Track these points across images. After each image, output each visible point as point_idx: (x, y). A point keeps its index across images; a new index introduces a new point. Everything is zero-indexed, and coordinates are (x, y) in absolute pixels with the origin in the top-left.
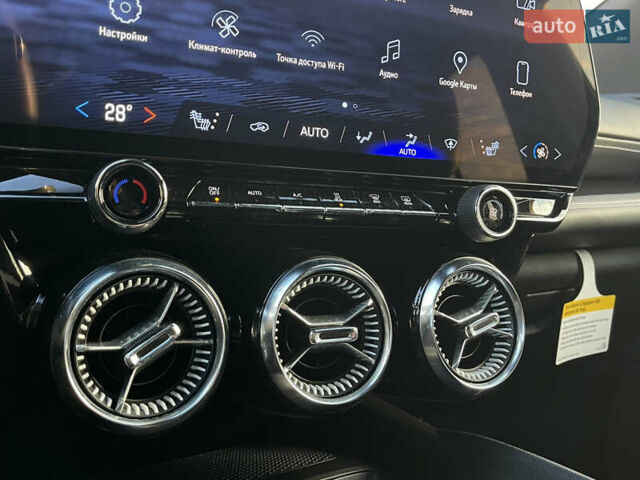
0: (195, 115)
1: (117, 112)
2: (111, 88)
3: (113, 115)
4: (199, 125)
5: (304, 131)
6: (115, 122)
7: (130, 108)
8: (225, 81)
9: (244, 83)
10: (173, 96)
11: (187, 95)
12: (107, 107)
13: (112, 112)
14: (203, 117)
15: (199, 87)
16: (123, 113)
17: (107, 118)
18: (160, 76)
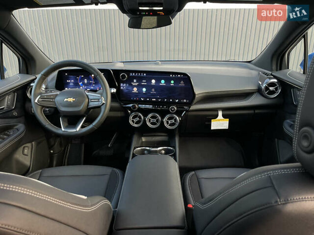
0: (142, 99)
5: (153, 100)
8: (144, 95)
10: (139, 97)
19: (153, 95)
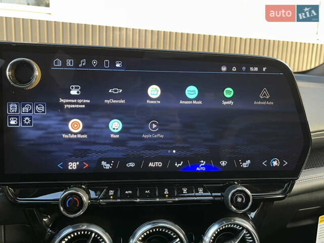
0: (104, 163)
1: (73, 166)
2: (71, 156)
3: (72, 167)
4: (105, 167)
5: (151, 164)
6: (73, 169)
7: (78, 163)
8: (115, 148)
9: (124, 148)
10: (95, 157)
11: (100, 156)
12: (69, 164)
13: (71, 165)
14: (107, 163)
15: (105, 152)
16: (75, 165)
17: (70, 168)
18: (89, 150)
19: (152, 146)
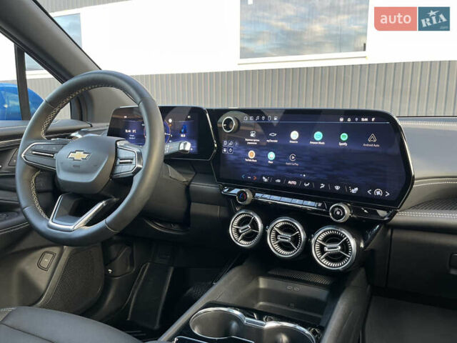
19: (291, 170)
